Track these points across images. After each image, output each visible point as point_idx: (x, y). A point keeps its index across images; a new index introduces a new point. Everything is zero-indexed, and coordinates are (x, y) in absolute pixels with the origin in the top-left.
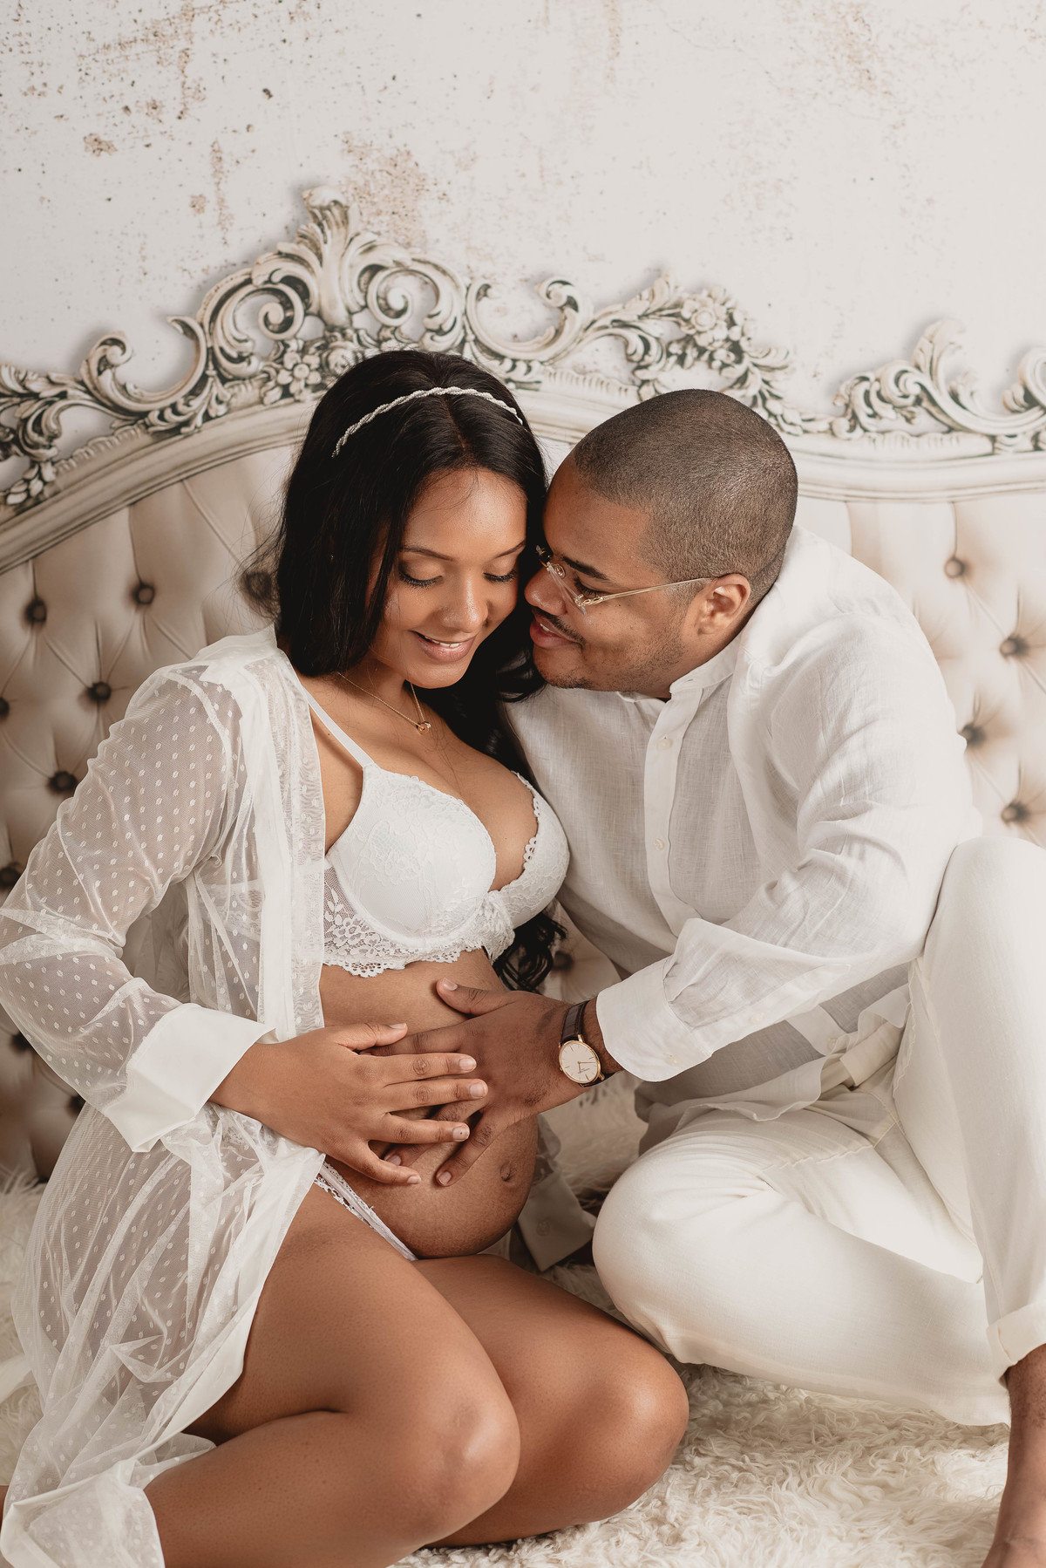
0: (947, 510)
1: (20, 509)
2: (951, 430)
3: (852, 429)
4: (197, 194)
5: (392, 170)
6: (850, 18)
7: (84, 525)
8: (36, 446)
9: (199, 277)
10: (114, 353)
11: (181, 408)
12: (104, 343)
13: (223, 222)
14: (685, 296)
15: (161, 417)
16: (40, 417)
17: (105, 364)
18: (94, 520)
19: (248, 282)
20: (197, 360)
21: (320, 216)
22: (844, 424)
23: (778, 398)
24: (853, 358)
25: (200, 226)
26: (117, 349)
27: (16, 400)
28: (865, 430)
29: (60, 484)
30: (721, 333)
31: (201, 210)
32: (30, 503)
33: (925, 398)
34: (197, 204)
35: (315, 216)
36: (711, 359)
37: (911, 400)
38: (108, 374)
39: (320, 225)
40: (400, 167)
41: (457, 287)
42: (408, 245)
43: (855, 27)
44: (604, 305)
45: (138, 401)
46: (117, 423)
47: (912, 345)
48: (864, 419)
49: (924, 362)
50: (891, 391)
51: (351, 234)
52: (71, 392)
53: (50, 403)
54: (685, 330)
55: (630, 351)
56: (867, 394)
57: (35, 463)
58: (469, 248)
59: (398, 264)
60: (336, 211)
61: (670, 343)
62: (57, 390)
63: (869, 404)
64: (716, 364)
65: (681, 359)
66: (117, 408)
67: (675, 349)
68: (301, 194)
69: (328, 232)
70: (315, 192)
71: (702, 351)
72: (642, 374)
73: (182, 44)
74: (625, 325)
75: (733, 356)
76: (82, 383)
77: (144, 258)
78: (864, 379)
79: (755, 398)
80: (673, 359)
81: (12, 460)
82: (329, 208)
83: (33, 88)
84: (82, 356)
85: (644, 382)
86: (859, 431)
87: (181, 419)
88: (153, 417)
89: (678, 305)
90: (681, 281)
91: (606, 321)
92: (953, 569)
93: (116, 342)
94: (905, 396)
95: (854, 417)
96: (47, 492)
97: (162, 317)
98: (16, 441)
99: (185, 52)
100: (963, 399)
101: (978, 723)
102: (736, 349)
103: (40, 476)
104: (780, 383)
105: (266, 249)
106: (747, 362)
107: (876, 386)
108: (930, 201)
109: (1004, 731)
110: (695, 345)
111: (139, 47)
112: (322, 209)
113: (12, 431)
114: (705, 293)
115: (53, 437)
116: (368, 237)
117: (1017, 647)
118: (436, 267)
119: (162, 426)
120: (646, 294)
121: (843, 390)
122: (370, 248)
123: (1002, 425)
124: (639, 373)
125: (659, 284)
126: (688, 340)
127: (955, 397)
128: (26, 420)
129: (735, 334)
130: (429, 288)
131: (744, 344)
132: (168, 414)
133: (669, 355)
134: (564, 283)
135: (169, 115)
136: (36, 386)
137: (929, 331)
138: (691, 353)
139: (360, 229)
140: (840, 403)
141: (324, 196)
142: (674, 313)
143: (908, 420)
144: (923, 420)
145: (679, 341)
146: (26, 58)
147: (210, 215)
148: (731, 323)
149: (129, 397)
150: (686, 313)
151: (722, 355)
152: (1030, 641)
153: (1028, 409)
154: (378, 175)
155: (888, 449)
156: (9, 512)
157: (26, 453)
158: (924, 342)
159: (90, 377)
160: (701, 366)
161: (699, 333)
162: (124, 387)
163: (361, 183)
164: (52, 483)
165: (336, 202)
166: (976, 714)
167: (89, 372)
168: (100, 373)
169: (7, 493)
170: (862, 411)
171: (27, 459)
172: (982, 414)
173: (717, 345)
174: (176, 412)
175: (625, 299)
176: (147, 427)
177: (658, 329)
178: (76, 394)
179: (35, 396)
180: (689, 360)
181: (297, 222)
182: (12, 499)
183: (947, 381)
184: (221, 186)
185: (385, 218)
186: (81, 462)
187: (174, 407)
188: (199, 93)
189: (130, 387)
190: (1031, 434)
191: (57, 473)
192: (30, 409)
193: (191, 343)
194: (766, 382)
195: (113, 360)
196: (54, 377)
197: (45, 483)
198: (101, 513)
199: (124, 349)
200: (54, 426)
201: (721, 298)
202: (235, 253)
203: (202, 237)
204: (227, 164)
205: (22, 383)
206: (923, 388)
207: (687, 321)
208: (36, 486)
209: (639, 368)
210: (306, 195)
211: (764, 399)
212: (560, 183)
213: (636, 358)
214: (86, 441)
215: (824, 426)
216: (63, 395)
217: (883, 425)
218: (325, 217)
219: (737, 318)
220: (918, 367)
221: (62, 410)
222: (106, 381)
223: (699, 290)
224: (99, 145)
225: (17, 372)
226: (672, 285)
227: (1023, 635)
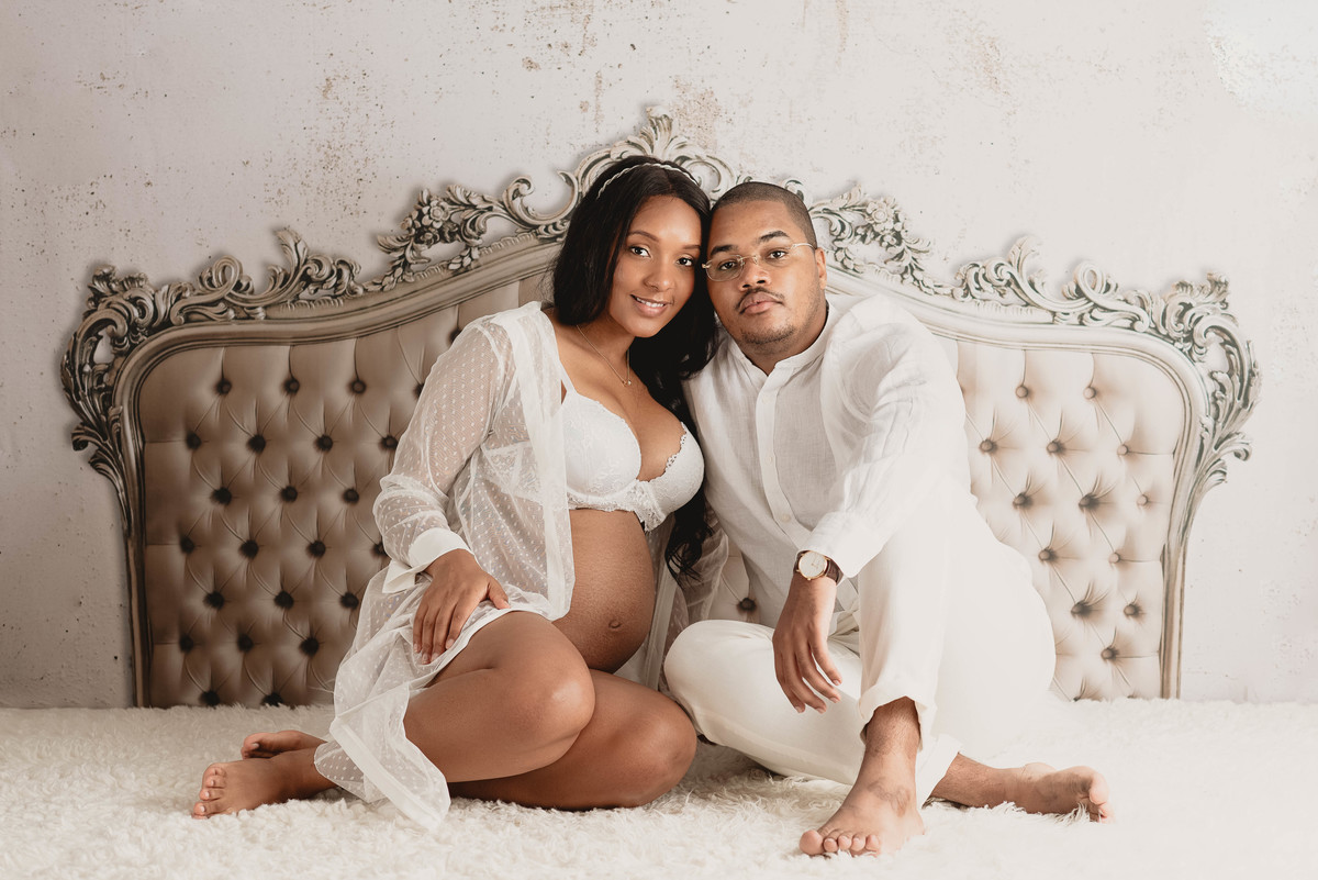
0: (1021, 354)
1: (456, 273)
2: (1027, 304)
3: (965, 295)
4: (584, 100)
5: (701, 101)
6: (987, 46)
7: (492, 288)
8: (470, 236)
9: (579, 150)
10: (523, 188)
11: (558, 226)
12: (518, 181)
13: (597, 120)
14: (870, 199)
15: (546, 230)
16: (475, 220)
17: (517, 193)
18: (499, 286)
19: (608, 156)
20: (572, 199)
21: (655, 123)
22: (960, 292)
23: (921, 270)
24: (970, 251)
25: (584, 120)
26: (525, 186)
27: (463, 208)
28: (974, 297)
29: (481, 262)
30: (890, 225)
31: (585, 110)
32: (462, 270)
33: (1013, 282)
34: (583, 107)
35: (652, 123)
36: (882, 240)
37: (1004, 282)
38: (518, 199)
39: (654, 128)
40: (706, 100)
41: (732, 176)
42: (706, 147)
43: (990, 51)
44: (821, 199)
45: (534, 218)
46: (520, 230)
47: (1008, 248)
48: (973, 290)
49: (1014, 261)
50: (992, 275)
51: (672, 136)
52: (495, 207)
53: (482, 212)
54: (868, 221)
55: (833, 229)
56: (977, 274)
57: (468, 247)
58: (742, 154)
59: (698, 157)
60: (665, 121)
61: (858, 227)
62: (487, 205)
63: (977, 282)
64: (885, 244)
65: (863, 238)
66: (521, 221)
67: (860, 231)
68: (645, 109)
69: (658, 133)
70: (654, 108)
71: (877, 235)
72: (838, 244)
73: (587, 12)
74: (831, 213)
75: (895, 241)
76: (502, 203)
77: (548, 134)
78: (977, 265)
79: (906, 267)
80: (859, 237)
81: (456, 242)
82: (661, 119)
83: (497, 27)
84: (504, 187)
85: (839, 249)
86: (969, 297)
87: (557, 232)
88: (542, 229)
89: (865, 205)
90: (868, 190)
91: (820, 209)
92: (1021, 392)
93: (525, 181)
94: (1001, 280)
95: (967, 288)
96: (473, 266)
97: (554, 170)
98: (459, 232)
99: (588, 17)
100: (1036, 286)
101: (1028, 494)
102: (898, 236)
103: (470, 255)
104: (923, 261)
105: (621, 139)
106: (904, 245)
107: (983, 271)
108: (1027, 162)
109: (1045, 501)
110: (873, 230)
111: (561, 11)
112: (656, 119)
113: (457, 226)
114: (882, 200)
115: (481, 233)
116: (682, 139)
117: (1058, 448)
118: (721, 162)
119: (546, 236)
120: (846, 195)
121: (961, 270)
122: (682, 146)
123: (1061, 306)
124: (836, 243)
125: (854, 191)
126: (869, 227)
127: (1032, 284)
128: (467, 220)
129: (898, 227)
130: (715, 174)
131: (903, 234)
132: (551, 228)
133: (856, 234)
134: (797, 182)
135: (574, 52)
136: (474, 202)
137: (1019, 241)
138: (870, 235)
139: (679, 132)
140: (959, 278)
141: (659, 112)
142: (862, 209)
143: (1001, 295)
144: (1010, 296)
145: (863, 227)
146: (495, 8)
147: (590, 114)
148: (897, 220)
149: (529, 215)
150: (869, 211)
151: (888, 239)
152: (1067, 445)
153: (1078, 298)
154: (692, 103)
155: (987, 311)
156: (449, 274)
157: (464, 240)
158: (1015, 248)
159: (508, 200)
160: (875, 244)
161: (876, 223)
162: (527, 209)
163: (682, 106)
164: (477, 260)
165: (665, 116)
166: (1028, 487)
167: (507, 197)
168: (514, 198)
169: (450, 262)
170: (973, 285)
171: (464, 244)
172: (1049, 297)
173: (886, 232)
174: (555, 228)
175: (832, 198)
176: (537, 235)
177: (851, 217)
178: (498, 209)
179: (474, 207)
180: (868, 239)
181: (641, 125)
182: (452, 267)
183: (1028, 274)
184: (600, 98)
185: (693, 129)
186: (495, 251)
187: (554, 225)
188: (593, 42)
189: (530, 209)
190: (1079, 314)
191: (480, 255)
192: (470, 214)
193: (570, 188)
194: (915, 259)
195: (522, 192)
196: (486, 197)
197: (472, 260)
198: (503, 282)
199: (530, 186)
200: (482, 226)
201: (892, 204)
202: (602, 139)
203: (584, 126)
204: (603, 86)
205: (467, 198)
206: (1012, 275)
207: (869, 215)
208: (467, 261)
209: (837, 240)
210: (648, 109)
211: (912, 270)
212: (801, 122)
213: (835, 233)
214: (500, 238)
215: (948, 291)
216: (490, 209)
217: (985, 295)
218: (658, 124)
219: (900, 217)
220: (1010, 263)
221: (488, 217)
222: (517, 203)
223: (879, 197)
224: (531, 65)
225: (466, 191)
226: (863, 192)
227: (1062, 441)
